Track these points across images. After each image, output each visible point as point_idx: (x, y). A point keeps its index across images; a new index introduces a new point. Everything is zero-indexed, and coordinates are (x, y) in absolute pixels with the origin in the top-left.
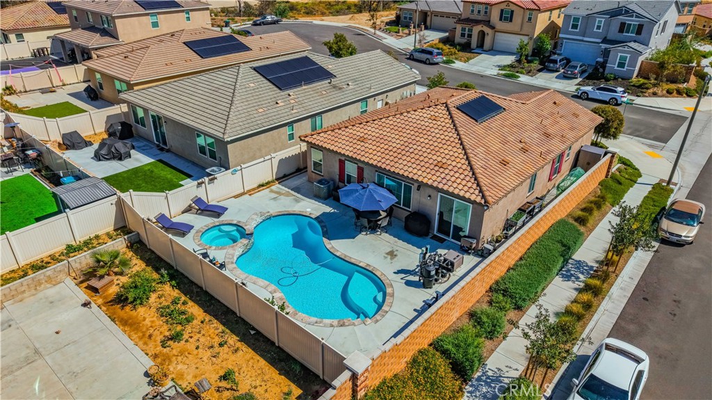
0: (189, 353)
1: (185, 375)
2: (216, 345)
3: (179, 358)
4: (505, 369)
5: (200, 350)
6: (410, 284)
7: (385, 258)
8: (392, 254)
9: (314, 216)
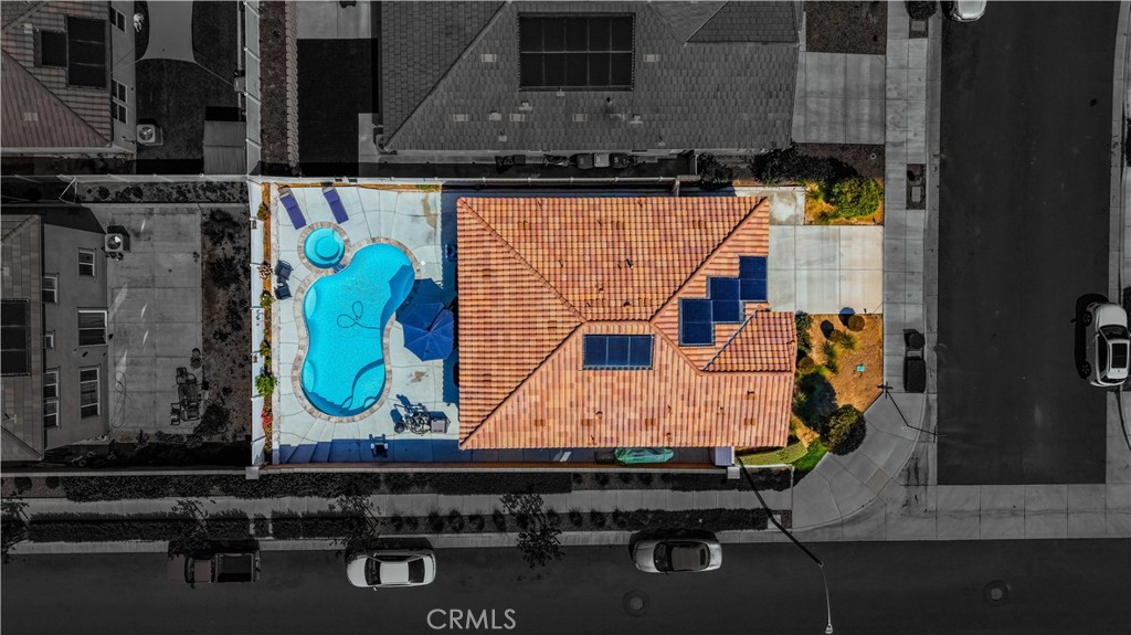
0: (222, 355)
1: (211, 370)
2: (238, 362)
3: (216, 354)
4: (375, 507)
6: (395, 414)
7: (411, 375)
8: (419, 376)
9: (417, 277)
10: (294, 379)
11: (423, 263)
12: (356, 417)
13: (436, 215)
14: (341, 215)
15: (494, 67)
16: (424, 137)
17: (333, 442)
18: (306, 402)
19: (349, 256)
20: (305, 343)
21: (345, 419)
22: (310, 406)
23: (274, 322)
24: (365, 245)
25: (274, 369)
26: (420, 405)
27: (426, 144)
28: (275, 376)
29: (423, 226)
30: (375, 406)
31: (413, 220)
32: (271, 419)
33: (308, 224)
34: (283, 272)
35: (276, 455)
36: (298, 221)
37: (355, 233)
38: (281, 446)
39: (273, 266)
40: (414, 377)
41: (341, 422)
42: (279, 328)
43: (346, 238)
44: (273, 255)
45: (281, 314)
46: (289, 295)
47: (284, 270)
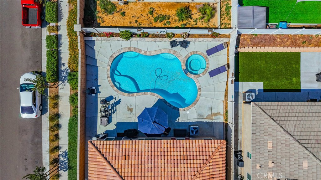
0: (142, 12)
1: (134, 6)
2: (138, 20)
3: (143, 9)
4: (64, 86)
5: (140, 15)
6: (111, 98)
7: (131, 106)
8: (130, 110)
9: (181, 109)
10: (129, 48)
11: (188, 112)
12: (110, 79)
13: (212, 119)
14: (213, 73)
15: (300, 167)
16: (258, 124)
17: (97, 67)
18: (117, 54)
19: (192, 76)
20: (148, 54)
21: (109, 73)
22: (115, 56)
23: (158, 39)
24: (198, 85)
25: (134, 39)
26: (116, 110)
27: (255, 125)
28: (131, 39)
29: (206, 113)
30: (115, 88)
31: (209, 108)
32: (108, 37)
33: (208, 57)
34: (184, 44)
35: (89, 38)
36: (210, 52)
37: (203, 80)
38: (94, 41)
39: (187, 39)
40: (130, 107)
41: (107, 71)
42: (155, 42)
43: (201, 75)
44: (193, 39)
45: (163, 42)
46: (172, 47)
47: (185, 44)
